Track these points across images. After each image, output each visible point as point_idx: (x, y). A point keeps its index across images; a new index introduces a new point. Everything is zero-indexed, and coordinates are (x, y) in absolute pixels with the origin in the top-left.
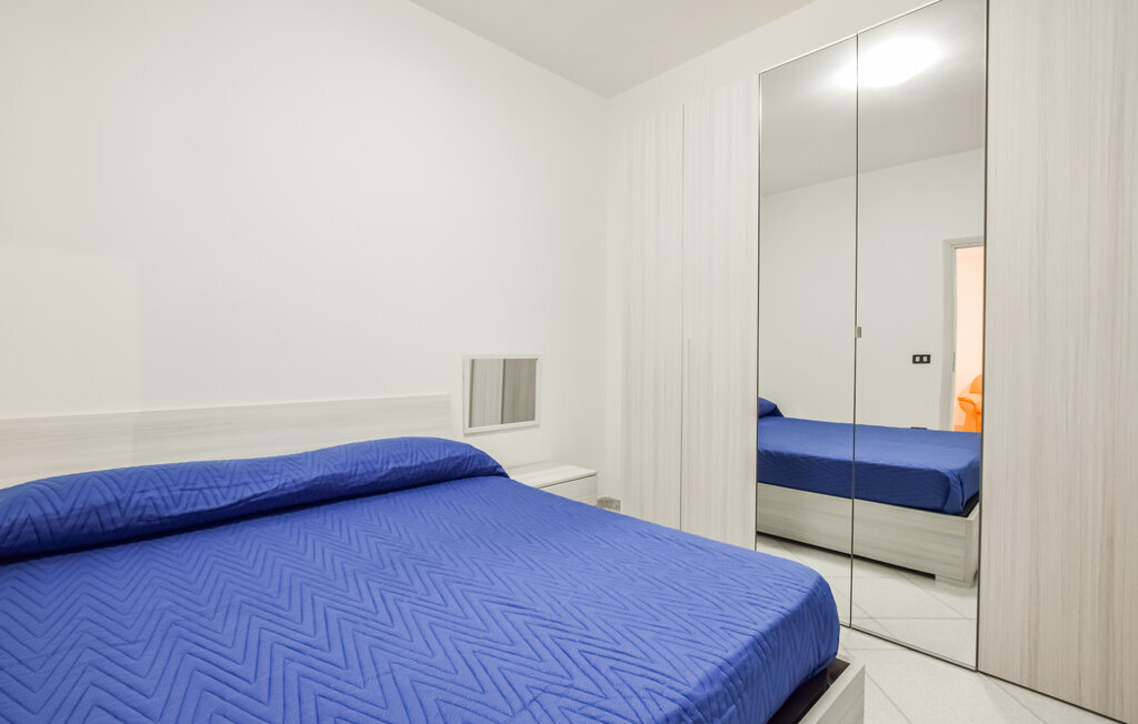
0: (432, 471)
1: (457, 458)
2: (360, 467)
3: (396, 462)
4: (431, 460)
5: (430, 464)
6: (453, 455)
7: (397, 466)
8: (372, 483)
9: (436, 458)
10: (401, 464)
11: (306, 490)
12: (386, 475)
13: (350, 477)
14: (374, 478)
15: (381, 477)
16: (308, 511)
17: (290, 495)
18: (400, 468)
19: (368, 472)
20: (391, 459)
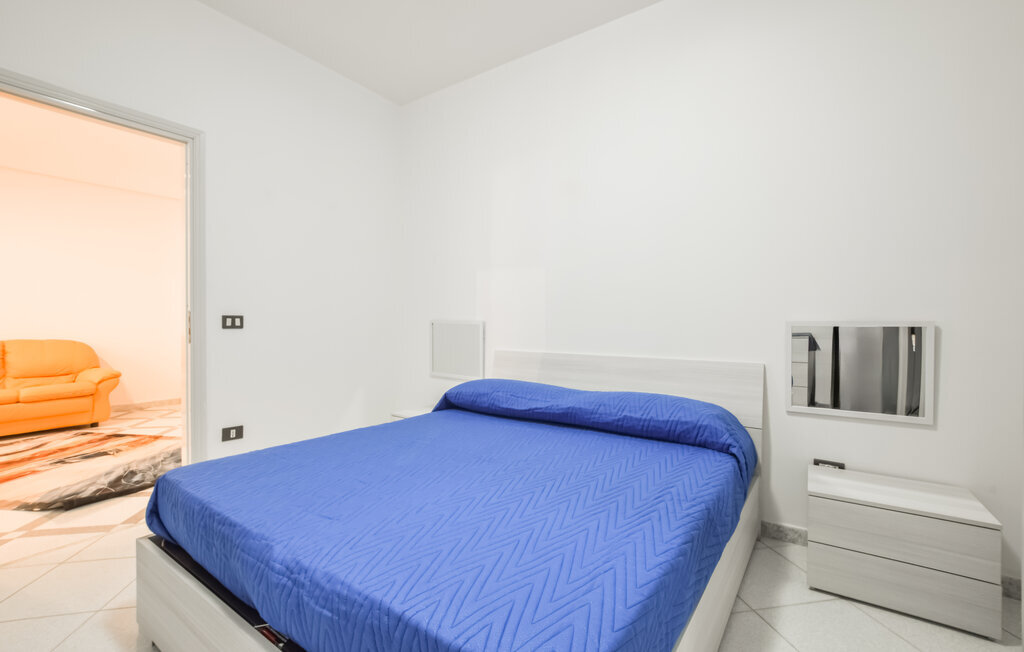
0: (660, 428)
1: (686, 423)
2: (602, 408)
3: (630, 411)
4: (661, 419)
5: (658, 421)
6: (683, 419)
7: (628, 414)
8: (607, 423)
9: (666, 418)
10: (633, 415)
11: (563, 413)
12: (619, 420)
13: (592, 413)
14: (610, 419)
15: (614, 420)
16: (544, 425)
17: (554, 414)
18: (631, 417)
19: (606, 414)
20: (627, 408)
